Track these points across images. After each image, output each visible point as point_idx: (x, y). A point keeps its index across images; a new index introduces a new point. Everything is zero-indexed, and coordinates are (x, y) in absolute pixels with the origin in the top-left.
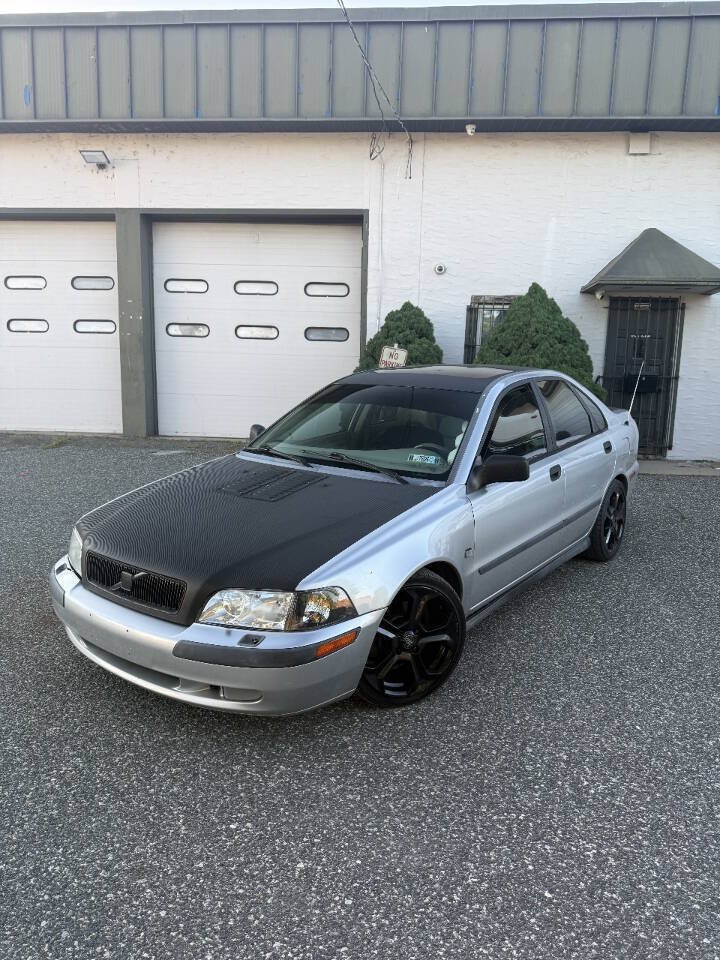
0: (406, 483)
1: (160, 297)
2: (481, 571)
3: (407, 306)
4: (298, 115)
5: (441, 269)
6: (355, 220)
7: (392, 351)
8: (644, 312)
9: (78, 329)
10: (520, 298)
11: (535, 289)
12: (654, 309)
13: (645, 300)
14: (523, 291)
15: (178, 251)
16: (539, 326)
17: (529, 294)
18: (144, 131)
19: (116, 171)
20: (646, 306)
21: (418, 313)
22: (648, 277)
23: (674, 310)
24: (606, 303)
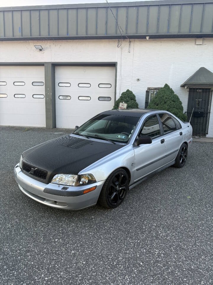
0: (115, 144)
1: (57, 88)
2: (137, 170)
3: (128, 91)
4: (97, 34)
5: (138, 80)
6: (113, 65)
7: (123, 104)
8: (200, 93)
9: (34, 97)
10: (161, 88)
11: (166, 86)
12: (203, 92)
13: (200, 89)
14: (163, 86)
15: (62, 75)
16: (167, 97)
17: (164, 87)
18: (53, 40)
19: (44, 52)
20: (200, 91)
21: (131, 93)
22: (200, 82)
23: (209, 92)
24: (188, 90)
